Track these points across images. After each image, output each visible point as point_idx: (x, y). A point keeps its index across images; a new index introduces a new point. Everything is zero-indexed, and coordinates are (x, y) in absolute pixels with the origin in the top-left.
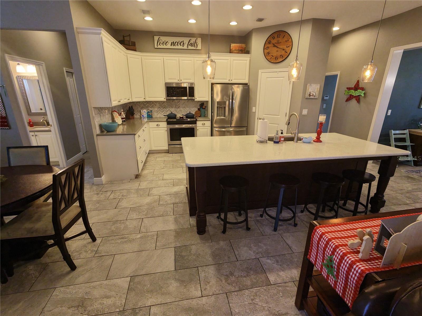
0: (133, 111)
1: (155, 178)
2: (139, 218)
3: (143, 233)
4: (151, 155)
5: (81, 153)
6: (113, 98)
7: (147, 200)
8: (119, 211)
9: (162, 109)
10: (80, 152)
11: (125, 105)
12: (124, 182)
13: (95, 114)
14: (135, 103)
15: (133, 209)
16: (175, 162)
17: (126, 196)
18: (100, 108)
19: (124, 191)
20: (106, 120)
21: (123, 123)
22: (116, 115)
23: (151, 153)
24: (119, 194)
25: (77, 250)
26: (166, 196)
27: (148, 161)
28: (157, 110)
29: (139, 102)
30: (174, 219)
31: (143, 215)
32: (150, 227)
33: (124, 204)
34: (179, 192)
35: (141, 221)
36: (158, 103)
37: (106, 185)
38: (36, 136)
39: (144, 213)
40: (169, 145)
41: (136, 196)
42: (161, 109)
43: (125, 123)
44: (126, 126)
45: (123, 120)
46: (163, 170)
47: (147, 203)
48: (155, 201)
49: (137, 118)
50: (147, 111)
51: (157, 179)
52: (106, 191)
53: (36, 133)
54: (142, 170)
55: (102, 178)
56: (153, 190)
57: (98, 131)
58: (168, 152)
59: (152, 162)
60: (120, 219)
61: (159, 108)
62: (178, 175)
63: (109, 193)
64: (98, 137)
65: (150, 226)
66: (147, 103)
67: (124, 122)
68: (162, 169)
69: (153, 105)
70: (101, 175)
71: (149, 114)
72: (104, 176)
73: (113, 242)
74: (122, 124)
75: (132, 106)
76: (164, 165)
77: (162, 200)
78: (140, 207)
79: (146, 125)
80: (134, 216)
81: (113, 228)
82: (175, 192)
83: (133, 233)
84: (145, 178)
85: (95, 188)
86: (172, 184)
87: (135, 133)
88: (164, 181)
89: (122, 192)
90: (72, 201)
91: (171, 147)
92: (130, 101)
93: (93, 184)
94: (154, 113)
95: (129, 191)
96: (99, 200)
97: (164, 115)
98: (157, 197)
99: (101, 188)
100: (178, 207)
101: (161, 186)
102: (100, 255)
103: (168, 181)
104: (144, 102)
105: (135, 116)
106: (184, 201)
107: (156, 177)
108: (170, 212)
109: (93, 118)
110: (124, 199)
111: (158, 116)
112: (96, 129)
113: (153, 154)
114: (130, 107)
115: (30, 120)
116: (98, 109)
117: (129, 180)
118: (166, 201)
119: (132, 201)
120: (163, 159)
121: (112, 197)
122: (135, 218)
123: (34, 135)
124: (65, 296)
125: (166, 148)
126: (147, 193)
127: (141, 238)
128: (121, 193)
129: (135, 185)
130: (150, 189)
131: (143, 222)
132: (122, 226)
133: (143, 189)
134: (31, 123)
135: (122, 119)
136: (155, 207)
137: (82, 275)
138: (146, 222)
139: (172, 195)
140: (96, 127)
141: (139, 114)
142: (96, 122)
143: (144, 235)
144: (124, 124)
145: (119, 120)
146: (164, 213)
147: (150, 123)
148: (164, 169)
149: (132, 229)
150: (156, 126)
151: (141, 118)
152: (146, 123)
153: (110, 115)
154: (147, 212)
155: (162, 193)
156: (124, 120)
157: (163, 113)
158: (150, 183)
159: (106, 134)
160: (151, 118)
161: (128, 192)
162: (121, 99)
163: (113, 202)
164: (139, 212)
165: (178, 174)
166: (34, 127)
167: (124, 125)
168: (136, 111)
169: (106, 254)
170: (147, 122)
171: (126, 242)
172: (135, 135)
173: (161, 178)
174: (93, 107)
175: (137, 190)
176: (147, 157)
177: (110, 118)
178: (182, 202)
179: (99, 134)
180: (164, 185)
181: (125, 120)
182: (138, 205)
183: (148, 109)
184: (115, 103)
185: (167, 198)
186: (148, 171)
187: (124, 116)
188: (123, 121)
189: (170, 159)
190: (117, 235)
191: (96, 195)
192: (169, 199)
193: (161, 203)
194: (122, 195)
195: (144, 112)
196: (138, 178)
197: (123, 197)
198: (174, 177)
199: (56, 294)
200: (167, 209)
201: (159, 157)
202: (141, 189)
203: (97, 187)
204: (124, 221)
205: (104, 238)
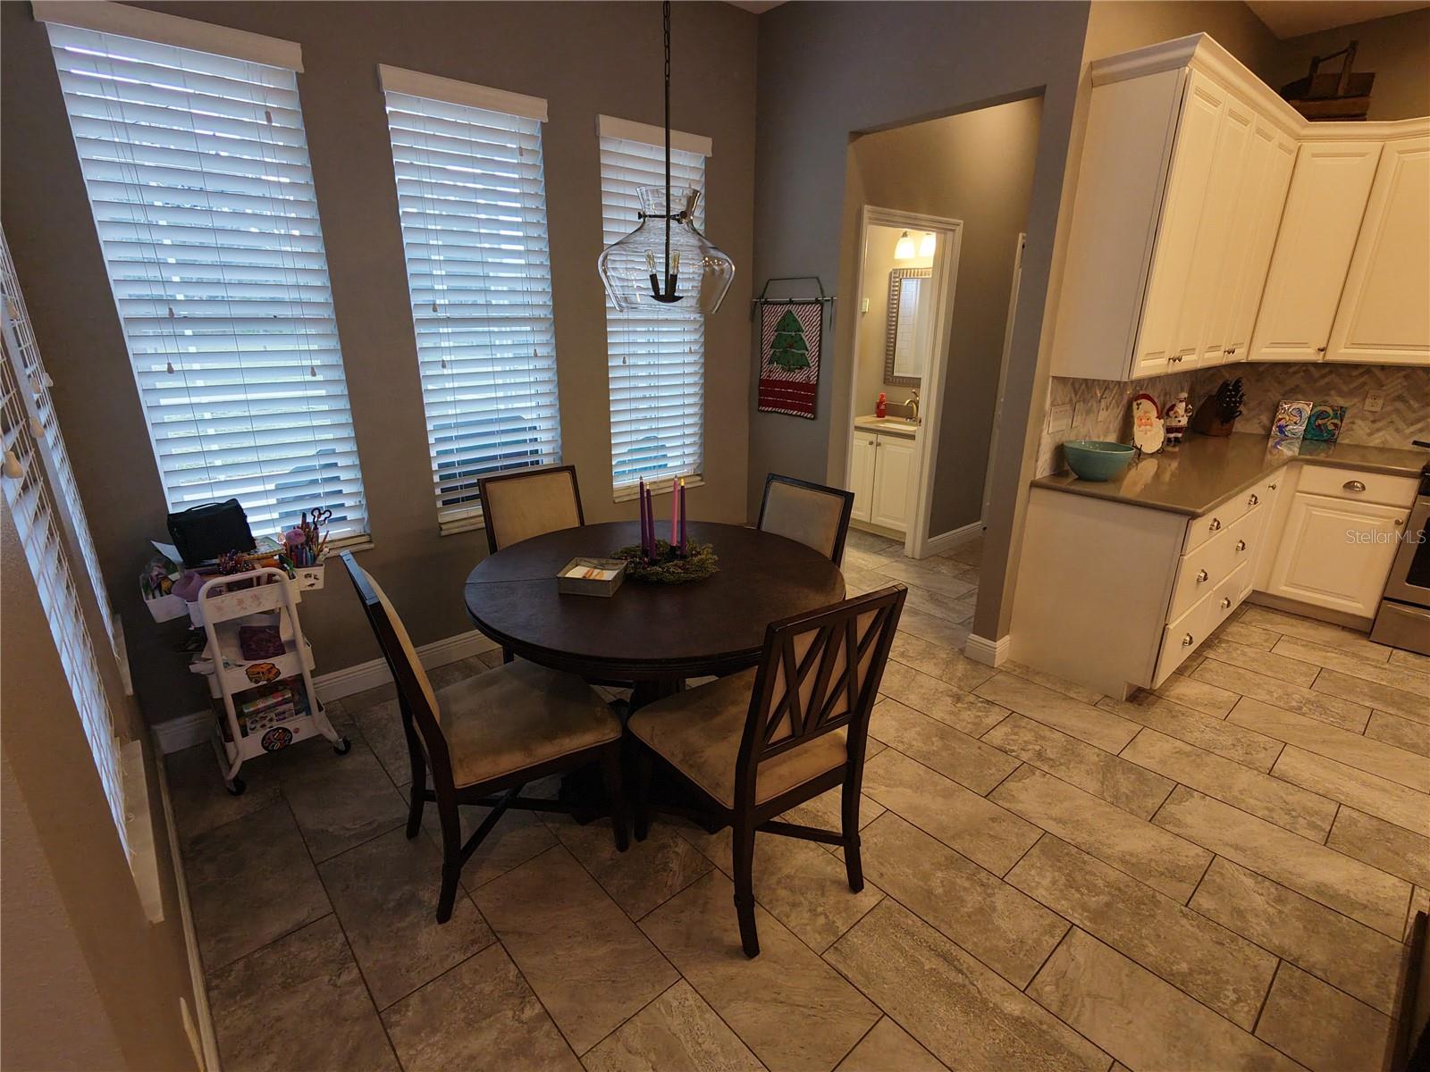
0: (1235, 402)
1: (1226, 740)
2: (1058, 908)
3: (1037, 1008)
4: (1252, 615)
5: (980, 523)
6: (1145, 345)
7: (1138, 841)
8: (993, 820)
9: (1415, 405)
10: (978, 520)
11: (1211, 372)
12: (1072, 695)
13: (1052, 404)
14: (1261, 369)
15: (1052, 847)
16: (1393, 704)
17: (1053, 763)
18: (1086, 380)
19: (1053, 736)
20: (1095, 429)
21: (1170, 449)
22: (1146, 412)
23: (1260, 603)
24: (1029, 737)
25: (797, 882)
26: (1249, 882)
27: (1228, 641)
28: (1378, 409)
29: (1286, 365)
30: (1243, 1062)
31: (1085, 908)
32: (1088, 1001)
33: (1028, 796)
34: (1354, 905)
35: (1059, 933)
36: (1404, 373)
37: (1000, 677)
38: (878, 445)
39: (1094, 901)
40: (1384, 598)
41: (1093, 785)
42: (1410, 407)
43: (1177, 449)
44: (1174, 465)
45: (1172, 435)
46: (1292, 719)
47: (1128, 857)
48: (1174, 873)
49: (1244, 434)
50: (1315, 410)
51: (1238, 754)
52: (988, 702)
53: (881, 438)
54: (1180, 672)
55: (999, 643)
56: (1188, 803)
57: (1042, 467)
58: (1364, 629)
59: (1244, 654)
60: (979, 857)
61: (1400, 398)
62: (1384, 790)
63: (994, 716)
64: (1036, 491)
65: (1089, 995)
66: (1331, 372)
67: (1174, 446)
68: (1291, 709)
69: (1364, 384)
70: (998, 635)
71: (1320, 422)
72: (1007, 638)
73: (906, 943)
74: (1160, 453)
75: (1238, 381)
76: (1311, 695)
77: (1221, 888)
78: (1087, 857)
79: (1278, 478)
80: (1043, 886)
81: (937, 881)
82: (1320, 889)
83: (997, 967)
84: (1173, 717)
85: (961, 667)
86: (1323, 830)
87: (1199, 511)
88: (1274, 784)
89: (1043, 738)
90: (818, 724)
91: (1397, 613)
92: (1240, 355)
93: (962, 651)
94: (1353, 423)
95: (1073, 747)
96: (951, 724)
97: (1415, 443)
98: (1191, 855)
99: (981, 681)
100: (1302, 999)
101: (1243, 806)
102: (841, 967)
103: (1295, 798)
104: (1315, 364)
105: (1239, 426)
106: (1369, 989)
107: (1239, 740)
108: (1239, 1000)
109: (1042, 416)
110: (1038, 772)
111: (1376, 441)
112: (1037, 461)
113: (1271, 616)
114: (1225, 385)
115: (882, 396)
116: (1073, 384)
117: (1097, 698)
118: (1239, 913)
119: (1066, 804)
120: (1315, 658)
121: (997, 736)
122: (1041, 894)
123: (875, 442)
124: (682, 1037)
125: (1363, 605)
126: (1152, 803)
127: (1020, 1023)
128: (1039, 737)
129: (1112, 732)
130: (1178, 791)
131: (1063, 947)
132: (973, 899)
133: (1139, 773)
134: (883, 407)
135: (1169, 430)
136: (1157, 904)
137: (757, 1000)
138: (1081, 960)
139: (1292, 896)
140: (1041, 453)
141: (1265, 419)
142: (1045, 433)
143: (1041, 1023)
144: (1175, 452)
145: (1150, 435)
146: (1200, 979)
147: (1307, 469)
148: (1304, 715)
149: (1002, 944)
150: (1339, 491)
151: (1268, 436)
152: (1285, 467)
153: (1119, 412)
154: (1108, 905)
155: (1237, 848)
156: (1176, 438)
157: (1413, 429)
158: (1188, 755)
159: (1072, 487)
160: (1323, 446)
161: (1067, 750)
162: (1191, 351)
163: (990, 760)
164: (1069, 875)
165: (1388, 785)
166: (887, 418)
167: (1173, 456)
168: (1252, 404)
169: (860, 977)
170: (1293, 460)
171: (951, 987)
172: (1194, 516)
173: (1264, 758)
174: (1053, 377)
175: (1113, 761)
176: (1233, 617)
177: (1115, 425)
178: (1349, 988)
179: (1045, 481)
180: (1267, 808)
181: (1180, 435)
182: (1082, 837)
183: (1327, 398)
184: (1147, 366)
185: (1258, 899)
186: (1206, 688)
187: (1184, 421)
188: (1169, 440)
189: (1368, 673)
190: (936, 924)
191: (949, 700)
192: (1265, 912)
193: (1205, 902)
194: (1037, 748)
195: (1294, 416)
196: (1140, 705)
197: (1038, 764)
198: (1352, 789)
199: (671, 1000)
200: (1226, 967)
201: (1294, 640)
202: (1131, 768)
203: (969, 667)
204: (993, 879)
205: (886, 902)
